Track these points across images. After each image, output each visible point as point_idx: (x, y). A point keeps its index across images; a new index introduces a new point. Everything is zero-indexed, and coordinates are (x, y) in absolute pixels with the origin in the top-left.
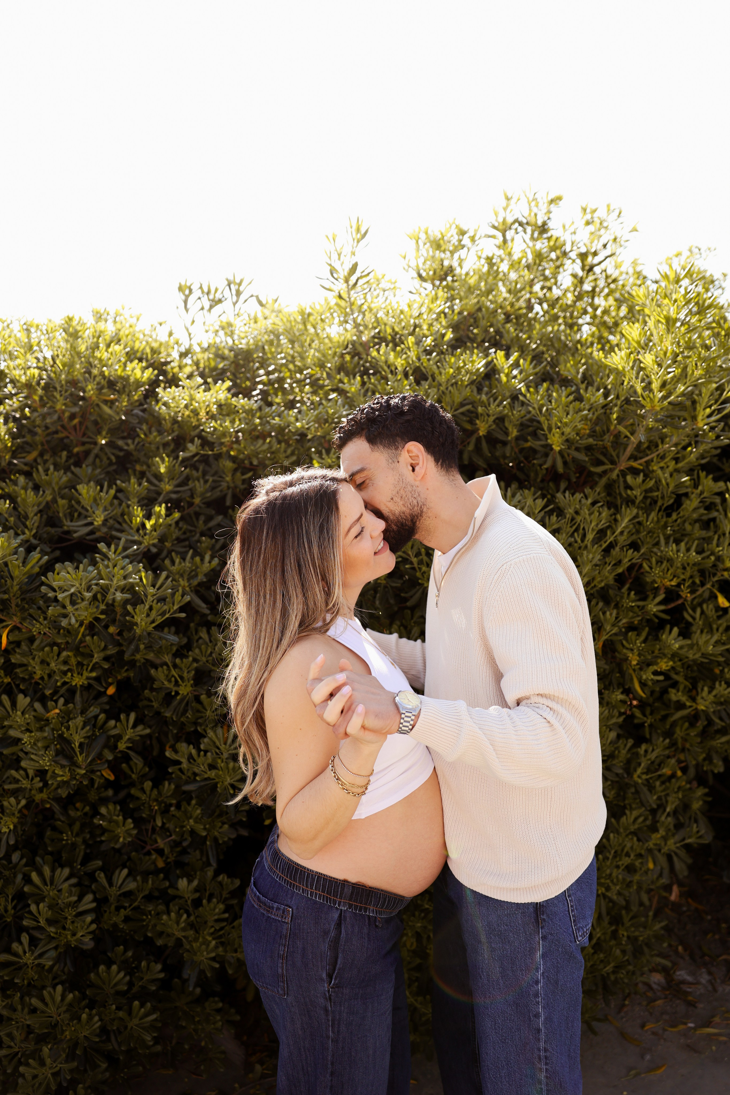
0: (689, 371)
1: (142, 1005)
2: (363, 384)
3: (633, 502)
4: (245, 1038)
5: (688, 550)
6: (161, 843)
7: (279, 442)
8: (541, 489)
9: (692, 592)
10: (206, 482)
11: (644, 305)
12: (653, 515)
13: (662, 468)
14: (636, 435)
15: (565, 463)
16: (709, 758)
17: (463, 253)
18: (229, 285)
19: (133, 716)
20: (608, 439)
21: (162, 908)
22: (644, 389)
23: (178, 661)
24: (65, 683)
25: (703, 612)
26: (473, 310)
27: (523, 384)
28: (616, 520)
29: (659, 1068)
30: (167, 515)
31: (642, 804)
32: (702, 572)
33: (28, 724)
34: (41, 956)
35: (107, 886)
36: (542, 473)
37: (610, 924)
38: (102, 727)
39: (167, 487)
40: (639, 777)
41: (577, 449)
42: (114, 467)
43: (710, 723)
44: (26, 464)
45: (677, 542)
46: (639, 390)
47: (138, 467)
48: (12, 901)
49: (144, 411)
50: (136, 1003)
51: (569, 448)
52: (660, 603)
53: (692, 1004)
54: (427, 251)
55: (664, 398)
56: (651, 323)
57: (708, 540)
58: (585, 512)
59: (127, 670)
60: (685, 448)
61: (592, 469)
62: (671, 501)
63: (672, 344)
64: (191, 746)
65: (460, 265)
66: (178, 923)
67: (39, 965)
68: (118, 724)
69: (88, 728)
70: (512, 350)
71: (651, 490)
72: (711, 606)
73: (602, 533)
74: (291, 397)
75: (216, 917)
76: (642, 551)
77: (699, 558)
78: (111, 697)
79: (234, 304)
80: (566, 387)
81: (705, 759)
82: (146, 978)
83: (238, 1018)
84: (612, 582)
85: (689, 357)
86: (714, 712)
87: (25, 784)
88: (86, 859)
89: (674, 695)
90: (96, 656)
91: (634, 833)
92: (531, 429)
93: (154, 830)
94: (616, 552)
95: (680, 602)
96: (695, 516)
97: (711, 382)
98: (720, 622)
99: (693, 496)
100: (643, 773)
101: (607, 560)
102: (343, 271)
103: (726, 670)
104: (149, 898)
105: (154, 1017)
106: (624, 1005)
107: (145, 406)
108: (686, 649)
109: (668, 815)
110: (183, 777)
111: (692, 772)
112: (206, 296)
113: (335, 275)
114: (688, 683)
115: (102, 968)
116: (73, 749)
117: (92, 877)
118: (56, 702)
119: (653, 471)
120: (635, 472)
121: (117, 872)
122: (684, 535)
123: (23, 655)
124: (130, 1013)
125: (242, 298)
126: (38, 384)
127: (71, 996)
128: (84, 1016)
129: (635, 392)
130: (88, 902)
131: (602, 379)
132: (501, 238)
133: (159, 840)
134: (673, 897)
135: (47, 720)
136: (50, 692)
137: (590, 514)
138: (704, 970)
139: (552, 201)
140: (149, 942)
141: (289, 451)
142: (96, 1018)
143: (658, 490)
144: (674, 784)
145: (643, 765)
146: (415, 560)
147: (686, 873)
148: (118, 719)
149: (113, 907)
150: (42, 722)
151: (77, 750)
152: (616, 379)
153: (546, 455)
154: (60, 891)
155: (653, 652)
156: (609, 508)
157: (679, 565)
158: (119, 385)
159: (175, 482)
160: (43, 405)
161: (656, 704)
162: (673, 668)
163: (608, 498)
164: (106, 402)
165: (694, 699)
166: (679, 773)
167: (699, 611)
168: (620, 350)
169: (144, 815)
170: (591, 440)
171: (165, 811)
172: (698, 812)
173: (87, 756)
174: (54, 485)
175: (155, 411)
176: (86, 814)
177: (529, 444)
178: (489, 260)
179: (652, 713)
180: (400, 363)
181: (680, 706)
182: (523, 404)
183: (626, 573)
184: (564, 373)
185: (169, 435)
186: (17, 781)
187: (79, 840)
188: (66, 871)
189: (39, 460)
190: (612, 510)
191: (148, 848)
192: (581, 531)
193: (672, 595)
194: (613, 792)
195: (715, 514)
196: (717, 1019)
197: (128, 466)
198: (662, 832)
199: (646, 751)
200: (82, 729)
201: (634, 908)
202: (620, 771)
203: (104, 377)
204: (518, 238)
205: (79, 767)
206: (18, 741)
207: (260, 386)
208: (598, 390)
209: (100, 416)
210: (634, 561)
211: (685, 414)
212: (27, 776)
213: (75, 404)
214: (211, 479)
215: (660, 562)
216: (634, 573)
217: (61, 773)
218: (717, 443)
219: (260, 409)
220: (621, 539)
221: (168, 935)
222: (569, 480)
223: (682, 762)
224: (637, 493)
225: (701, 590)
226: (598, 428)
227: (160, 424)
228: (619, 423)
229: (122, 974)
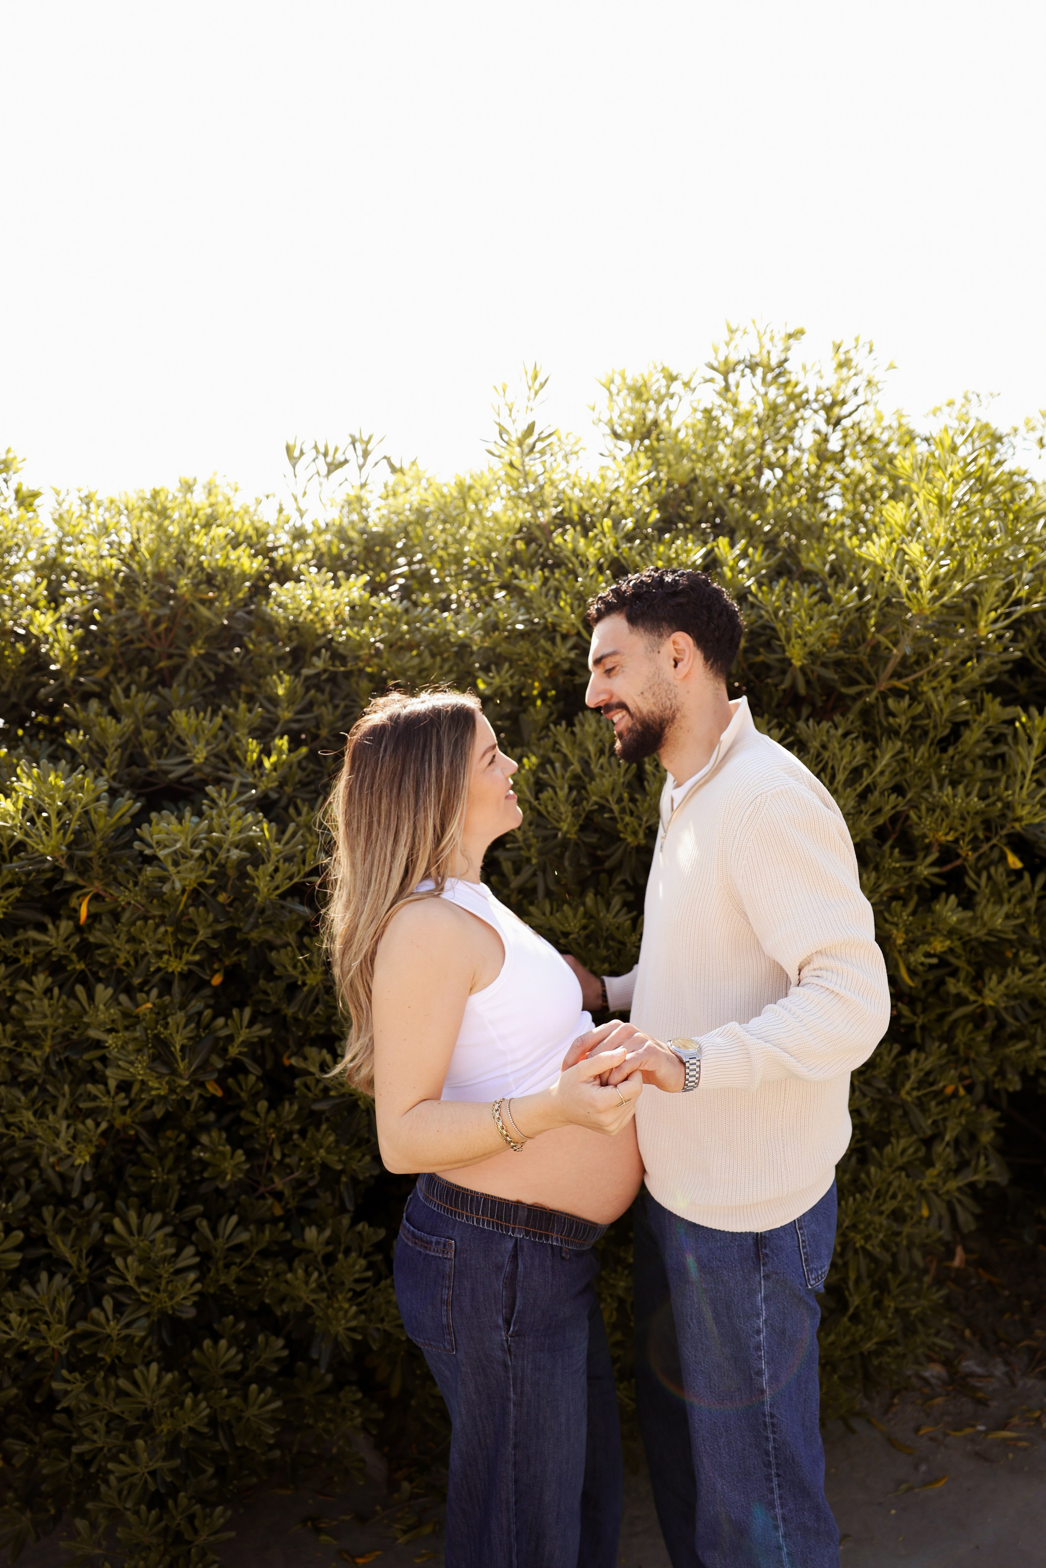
0: (967, 563)
1: (261, 1390)
2: (546, 580)
3: (897, 733)
4: (386, 1449)
5: (968, 794)
6: (279, 1184)
7: (433, 655)
8: (776, 716)
9: (975, 849)
10: (336, 707)
11: (910, 479)
12: (923, 750)
13: (934, 689)
14: (900, 646)
15: (808, 682)
16: (1001, 1073)
17: (672, 404)
18: (353, 443)
19: (247, 1012)
20: (864, 652)
21: (282, 1266)
22: (910, 587)
23: (306, 940)
24: (159, 969)
25: (990, 877)
26: (686, 481)
27: (753, 579)
28: (874, 757)
29: (937, 1480)
30: (290, 750)
31: (913, 1131)
32: (987, 824)
33: (113, 1021)
34: (128, 1325)
35: (211, 1237)
36: (777, 696)
37: (873, 1287)
38: (207, 1027)
39: (286, 714)
40: (908, 1093)
41: (824, 665)
42: (212, 688)
43: (1002, 1024)
44: (95, 683)
45: (954, 784)
46: (903, 588)
47: (244, 689)
48: (87, 1256)
49: (250, 613)
50: (254, 1387)
51: (813, 663)
52: (933, 864)
53: (982, 1403)
54: (624, 401)
55: (935, 599)
56: (919, 503)
57: (994, 782)
58: (834, 745)
59: (238, 953)
60: (964, 662)
61: (844, 690)
62: (947, 732)
63: (946, 531)
64: (324, 1052)
65: (669, 419)
66: (307, 1283)
67: (127, 1337)
68: (230, 1022)
69: (193, 1026)
70: (738, 535)
71: (919, 717)
72: (1001, 869)
73: (856, 773)
74: (443, 596)
75: (357, 1276)
76: (909, 796)
77: (982, 805)
78: (215, 988)
79: (361, 467)
80: (810, 583)
81: (996, 1074)
82: (264, 1356)
83: (381, 1415)
84: (870, 836)
85: (966, 547)
86: (1006, 1008)
87: (106, 1101)
88: (181, 1205)
89: (953, 986)
90: (201, 932)
91: (902, 1168)
92: (763, 638)
93: (269, 1167)
94: (874, 797)
95: (958, 862)
96: (978, 751)
97: (995, 579)
98: (1012, 890)
99: (975, 726)
100: (913, 1089)
101: (863, 807)
102: (516, 431)
103: (1021, 953)
104: (264, 1254)
105: (278, 1404)
106: (892, 1405)
107: (253, 607)
108: (967, 924)
109: (948, 1144)
110: (310, 1095)
111: (979, 1091)
112: (321, 457)
113: (505, 437)
114: (970, 969)
115: (207, 1343)
116: (172, 1053)
117: (191, 1226)
118: (148, 993)
119: (923, 693)
120: (899, 694)
121: (223, 1220)
122: (963, 776)
123: (105, 932)
124: (245, 1398)
125: (371, 459)
126: (116, 577)
127: (169, 1377)
128: (188, 1401)
129: (899, 592)
130: (189, 1256)
131: (855, 573)
132: (723, 384)
133: (276, 1179)
134: (958, 1261)
135: (137, 1017)
136: (139, 981)
137: (841, 749)
138: (999, 1360)
139: (790, 336)
140: (265, 1311)
141: (446, 667)
142: (204, 1404)
143: (929, 717)
144: (956, 1106)
145: (913, 1077)
146: (615, 808)
147: (973, 1227)
148: (228, 1016)
149: (221, 1264)
150: (131, 1020)
151: (178, 1055)
152: (873, 573)
153: (784, 672)
154: (152, 1242)
155: (924, 927)
156: (866, 741)
157: (956, 813)
158: (219, 578)
159: (297, 707)
160: (120, 606)
161: (931, 1000)
162: (951, 950)
163: (865, 728)
164: (203, 602)
165: (979, 992)
166: (962, 1092)
167: (984, 875)
168: (879, 535)
169: (257, 1146)
170: (841, 653)
171: (285, 1139)
172: (989, 1147)
173: (190, 1064)
174: (137, 710)
175: (265, 613)
176: (180, 1144)
177: (760, 658)
178: (707, 411)
179: (924, 1011)
180: (592, 553)
181: (962, 1001)
182: (752, 606)
183: (889, 827)
184: (807, 565)
185: (285, 645)
186: (95, 1098)
187: (174, 1177)
188: (158, 1218)
189: (112, 678)
190: (870, 743)
191: (262, 1189)
192: (829, 770)
193: (948, 853)
194: (874, 1115)
195: (1003, 748)
196: (1015, 1420)
197: (230, 686)
198: (939, 1167)
199: (917, 1061)
200: (185, 1026)
201: (905, 1270)
202: (883, 1085)
203: (202, 569)
204: (745, 383)
205: (181, 1077)
206: (98, 1044)
207: (401, 581)
208: (851, 587)
209: (196, 620)
210: (899, 809)
211: (962, 619)
212: (108, 1092)
213: (164, 605)
214: (342, 704)
215: (931, 810)
216: (899, 826)
217: (156, 1085)
218: (1005, 657)
219: (406, 611)
220: (882, 781)
221: (293, 1299)
222: (813, 705)
223: (966, 1078)
224: (902, 721)
225: (985, 847)
226: (850, 638)
227: (272, 630)
228: (878, 631)
229: (233, 1351)
